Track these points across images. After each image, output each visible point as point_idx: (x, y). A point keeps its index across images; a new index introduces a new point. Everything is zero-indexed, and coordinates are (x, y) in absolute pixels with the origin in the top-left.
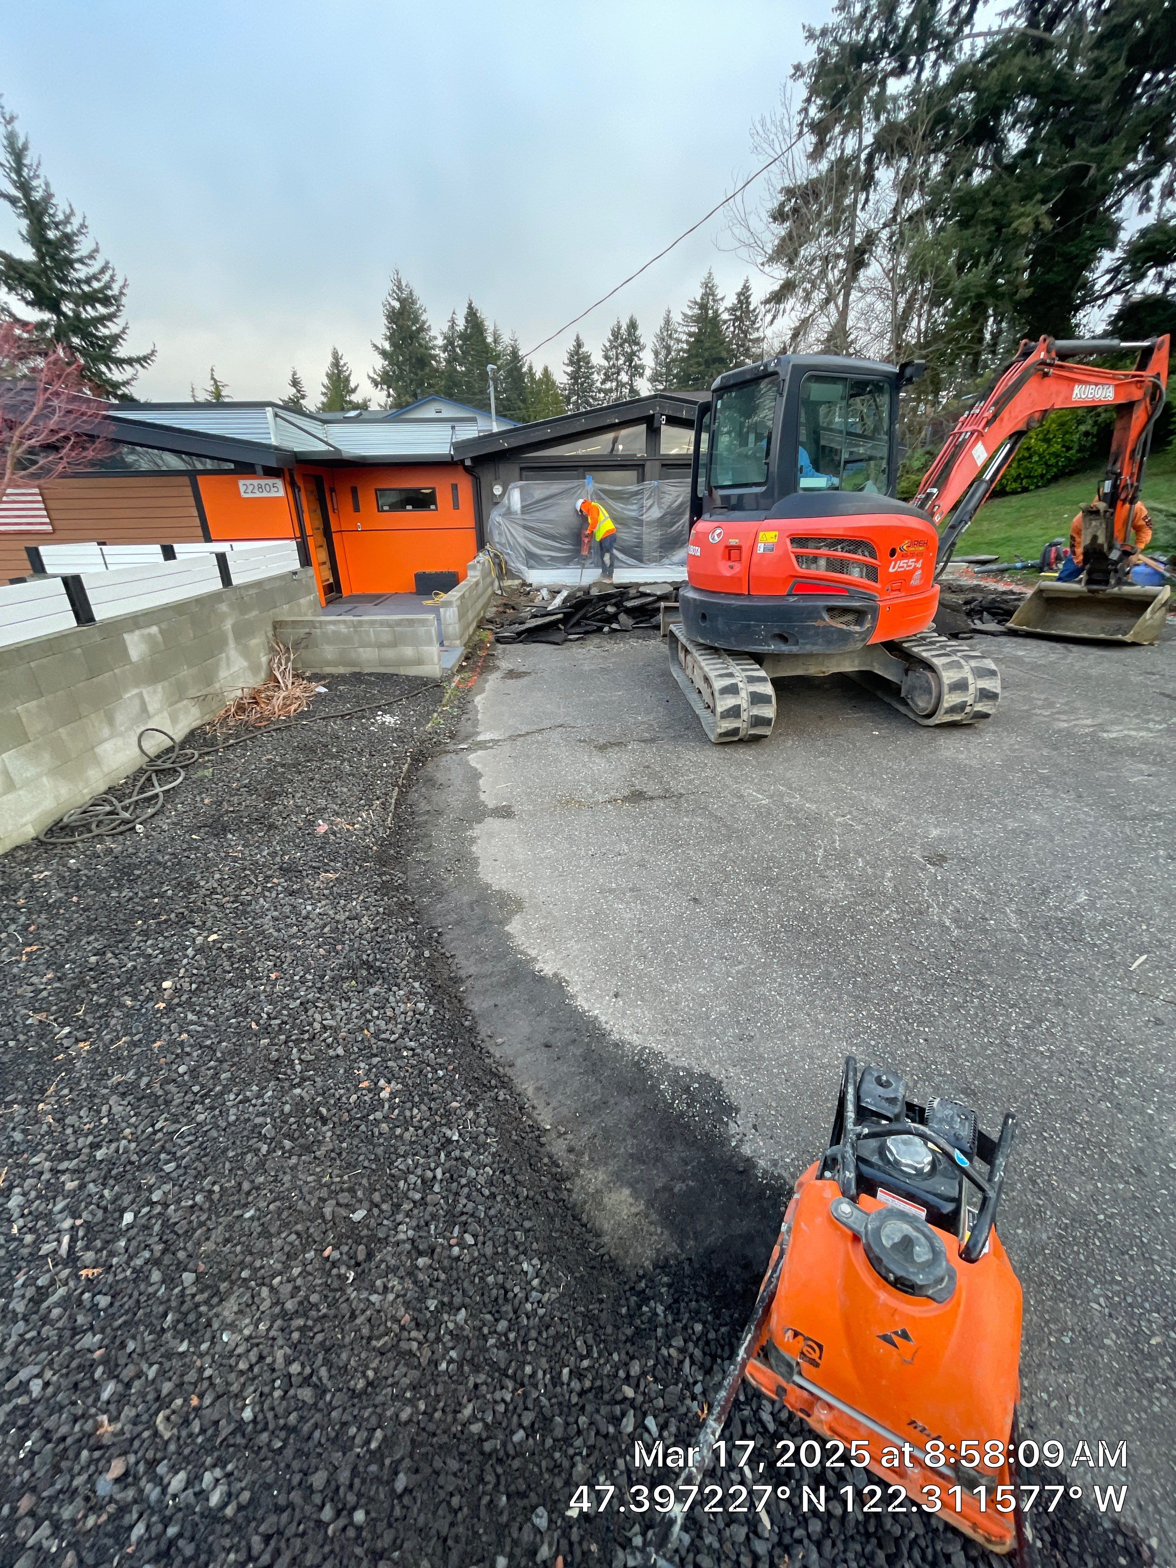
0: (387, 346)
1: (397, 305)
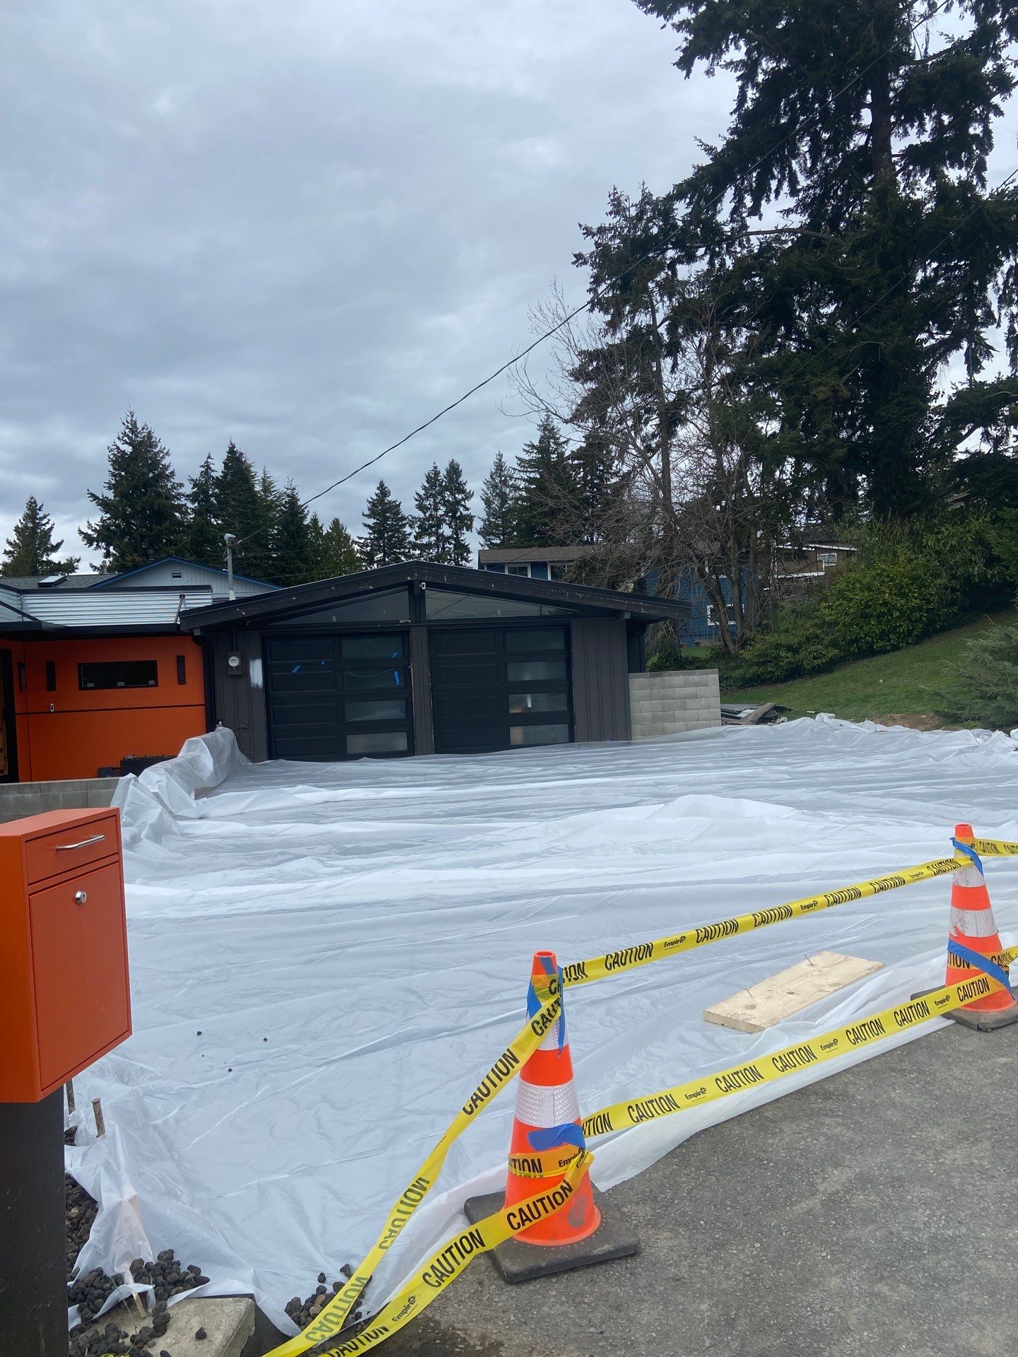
0: (110, 495)
1: (128, 449)
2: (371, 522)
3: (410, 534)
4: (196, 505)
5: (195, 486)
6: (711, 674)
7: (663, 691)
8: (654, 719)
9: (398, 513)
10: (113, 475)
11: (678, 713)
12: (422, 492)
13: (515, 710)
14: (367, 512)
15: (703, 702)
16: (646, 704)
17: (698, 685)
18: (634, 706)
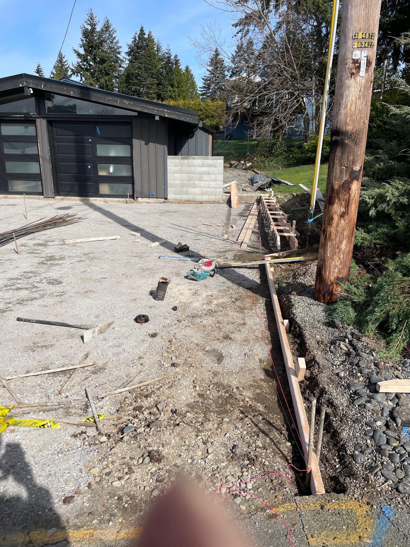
2: (210, 68)
3: (227, 76)
4: (130, 57)
5: (130, 48)
6: (219, 159)
7: (189, 169)
8: (182, 185)
9: (222, 65)
10: (82, 40)
11: (197, 182)
12: (234, 54)
13: (102, 173)
14: (209, 64)
15: (213, 177)
16: (178, 175)
17: (210, 166)
18: (170, 176)
